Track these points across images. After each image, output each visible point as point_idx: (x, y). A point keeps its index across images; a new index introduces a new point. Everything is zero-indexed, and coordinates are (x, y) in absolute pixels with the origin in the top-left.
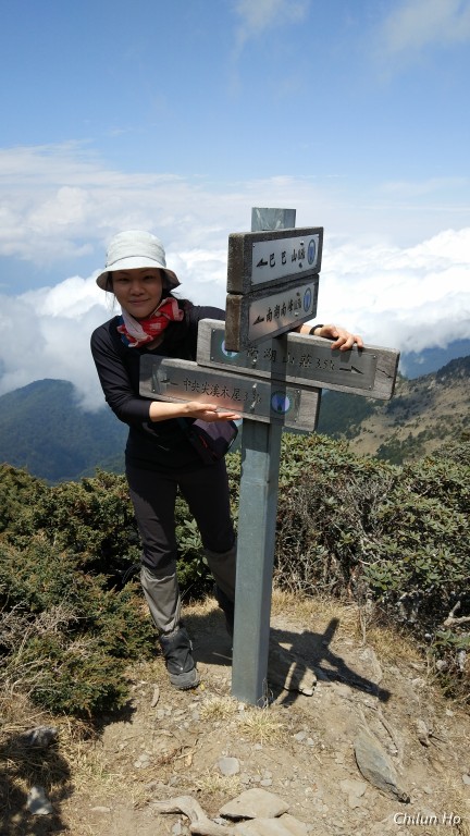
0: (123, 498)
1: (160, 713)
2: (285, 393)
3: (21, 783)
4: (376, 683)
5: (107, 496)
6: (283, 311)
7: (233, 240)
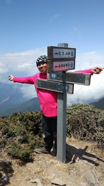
0: (39, 116)
1: (40, 162)
2: (66, 85)
3: (2, 172)
4: (95, 161)
5: (36, 115)
6: (64, 66)
7: (48, 48)
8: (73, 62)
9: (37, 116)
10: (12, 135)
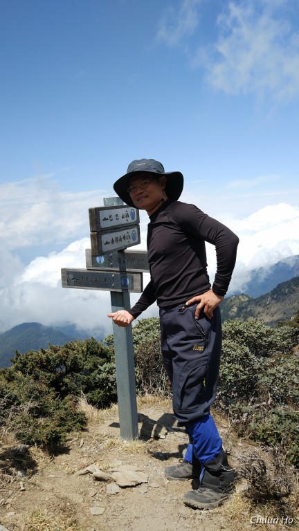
0: (64, 356)
1: (84, 449)
2: (126, 277)
3: (13, 469)
5: (55, 355)
6: (120, 240)
7: (90, 211)
8: (136, 229)
9: (59, 356)
10: (14, 400)
